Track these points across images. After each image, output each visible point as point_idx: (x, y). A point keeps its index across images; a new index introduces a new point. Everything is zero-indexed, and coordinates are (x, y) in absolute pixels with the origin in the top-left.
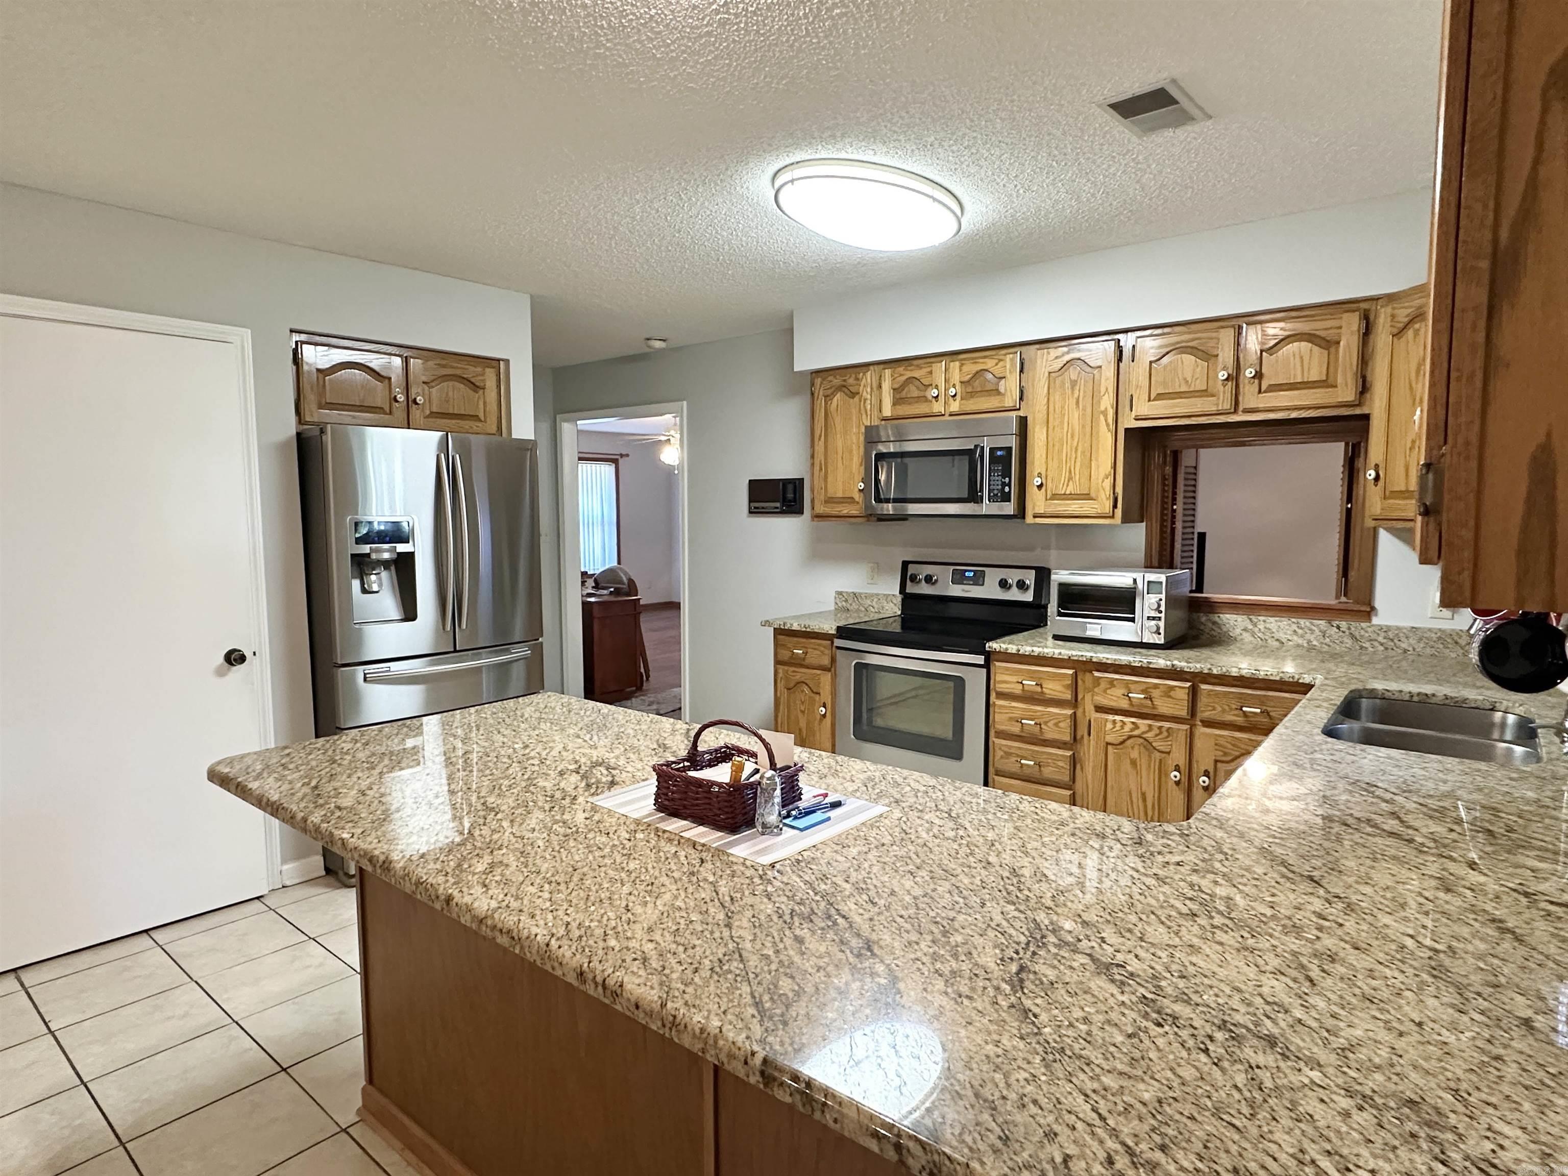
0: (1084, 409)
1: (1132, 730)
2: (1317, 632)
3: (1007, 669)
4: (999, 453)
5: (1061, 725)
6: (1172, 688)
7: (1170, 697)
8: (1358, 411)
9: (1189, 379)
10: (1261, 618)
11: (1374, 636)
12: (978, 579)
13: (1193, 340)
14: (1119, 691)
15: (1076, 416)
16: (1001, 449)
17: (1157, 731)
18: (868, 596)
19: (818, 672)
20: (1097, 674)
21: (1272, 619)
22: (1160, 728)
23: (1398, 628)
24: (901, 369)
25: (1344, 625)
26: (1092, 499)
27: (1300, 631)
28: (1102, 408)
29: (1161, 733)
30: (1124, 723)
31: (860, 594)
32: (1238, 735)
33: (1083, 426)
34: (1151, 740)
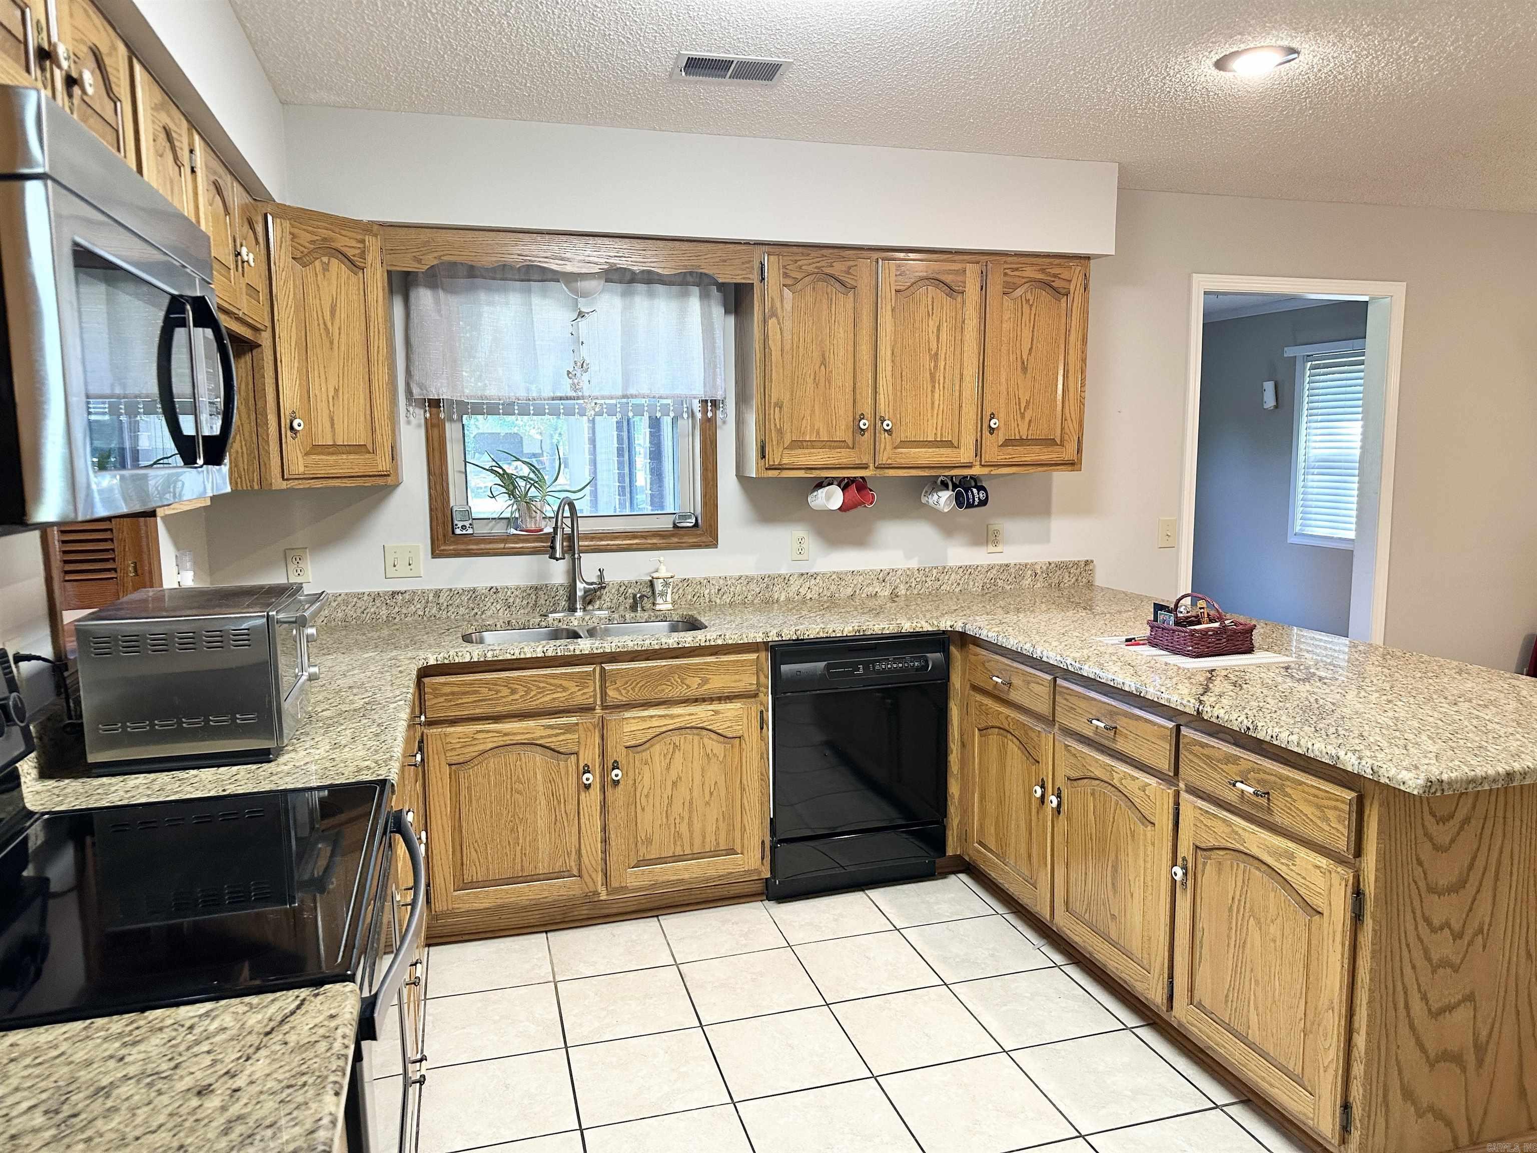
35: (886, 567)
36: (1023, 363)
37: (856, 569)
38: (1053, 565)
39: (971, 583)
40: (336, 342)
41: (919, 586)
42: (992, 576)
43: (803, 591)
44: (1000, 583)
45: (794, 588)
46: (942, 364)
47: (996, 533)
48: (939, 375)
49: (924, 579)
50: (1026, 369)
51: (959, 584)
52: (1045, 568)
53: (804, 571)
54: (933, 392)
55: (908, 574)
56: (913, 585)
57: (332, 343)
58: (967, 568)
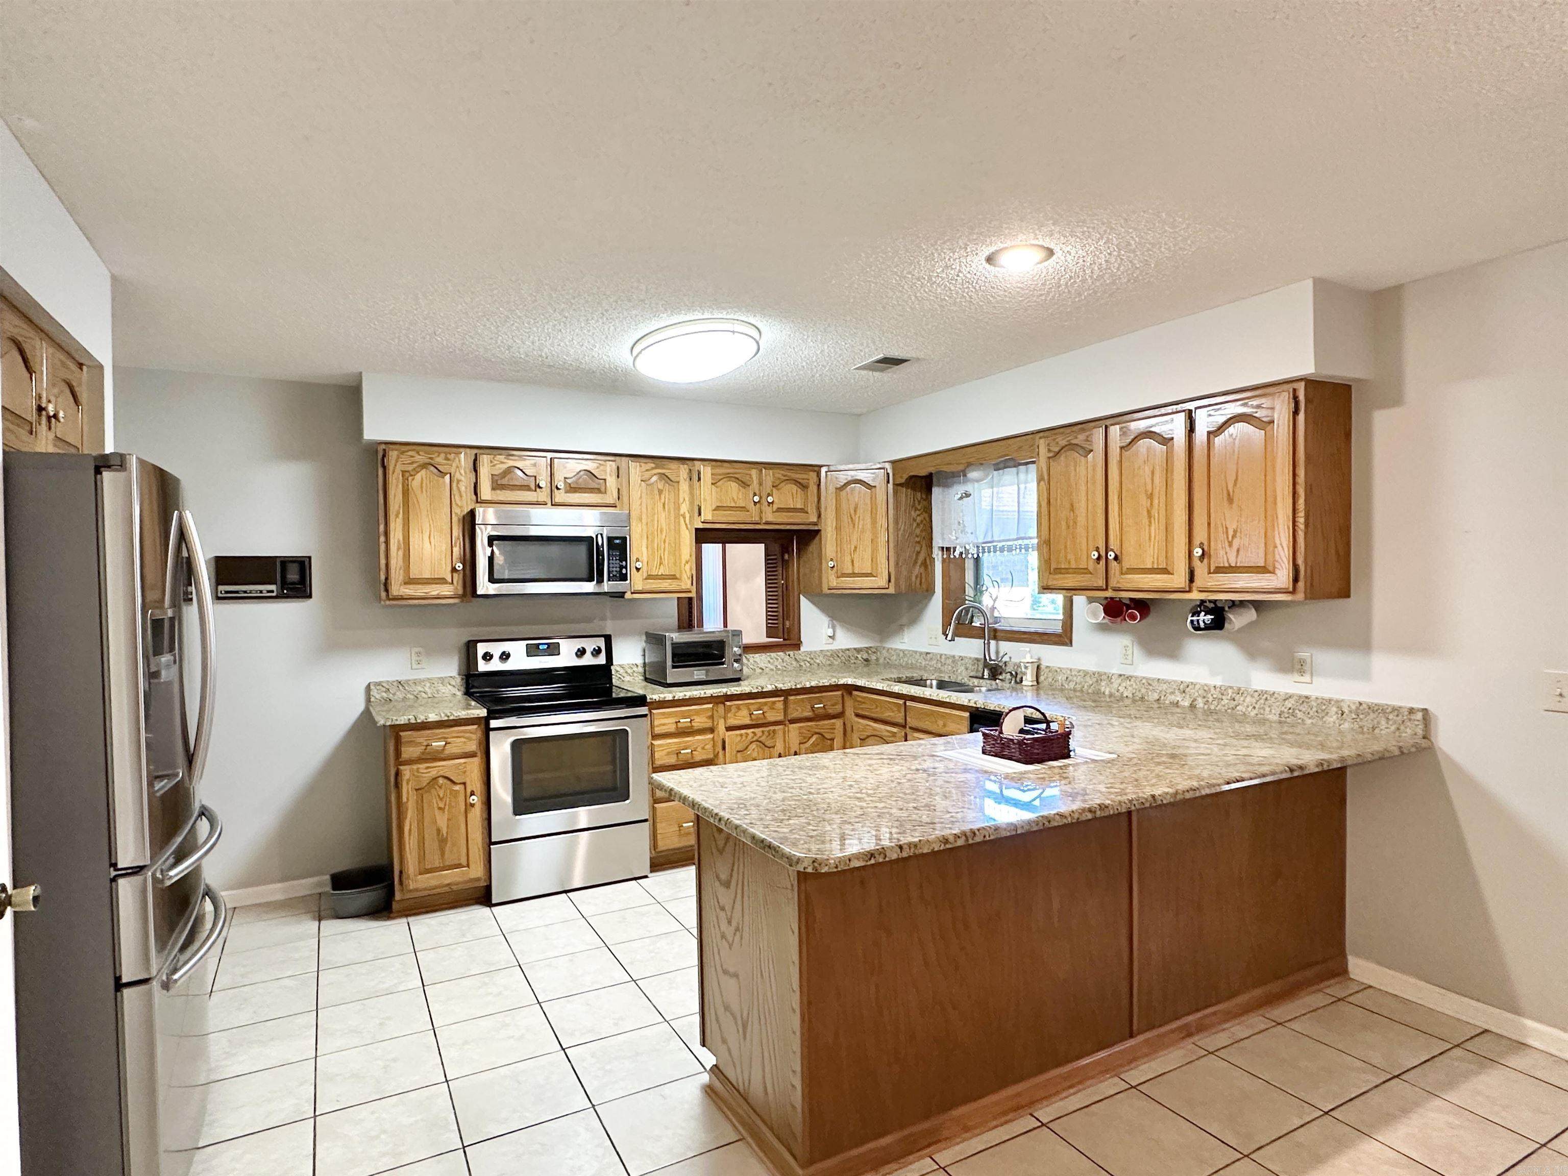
0: (669, 511)
1: (753, 738)
2: (780, 660)
3: (663, 714)
4: (617, 541)
5: (707, 747)
6: (774, 703)
7: (774, 709)
8: (816, 528)
9: (735, 498)
10: (751, 655)
11: (805, 658)
12: (553, 650)
13: (736, 473)
14: (745, 712)
15: (664, 516)
16: (617, 538)
17: (767, 734)
18: (416, 682)
19: (462, 761)
20: (728, 703)
21: (757, 655)
22: (769, 732)
23: (815, 652)
24: (502, 458)
25: (791, 653)
26: (676, 578)
27: (771, 661)
28: (682, 512)
29: (769, 734)
30: (747, 734)
31: (407, 681)
32: (810, 724)
33: (669, 524)
34: (763, 741)
35: (1188, 679)
36: (1229, 495)
37: (1161, 677)
38: (1364, 706)
39: (1267, 709)
40: (856, 524)
41: (1215, 703)
42: (1290, 705)
43: (1121, 689)
44: (1300, 715)
45: (1115, 686)
46: (1156, 501)
47: (1302, 663)
48: (1154, 512)
49: (1220, 696)
50: (1232, 500)
51: (1254, 708)
52: (1354, 707)
53: (1122, 673)
54: (1150, 526)
55: (1206, 689)
56: (1210, 700)
57: (854, 525)
58: (1263, 693)
